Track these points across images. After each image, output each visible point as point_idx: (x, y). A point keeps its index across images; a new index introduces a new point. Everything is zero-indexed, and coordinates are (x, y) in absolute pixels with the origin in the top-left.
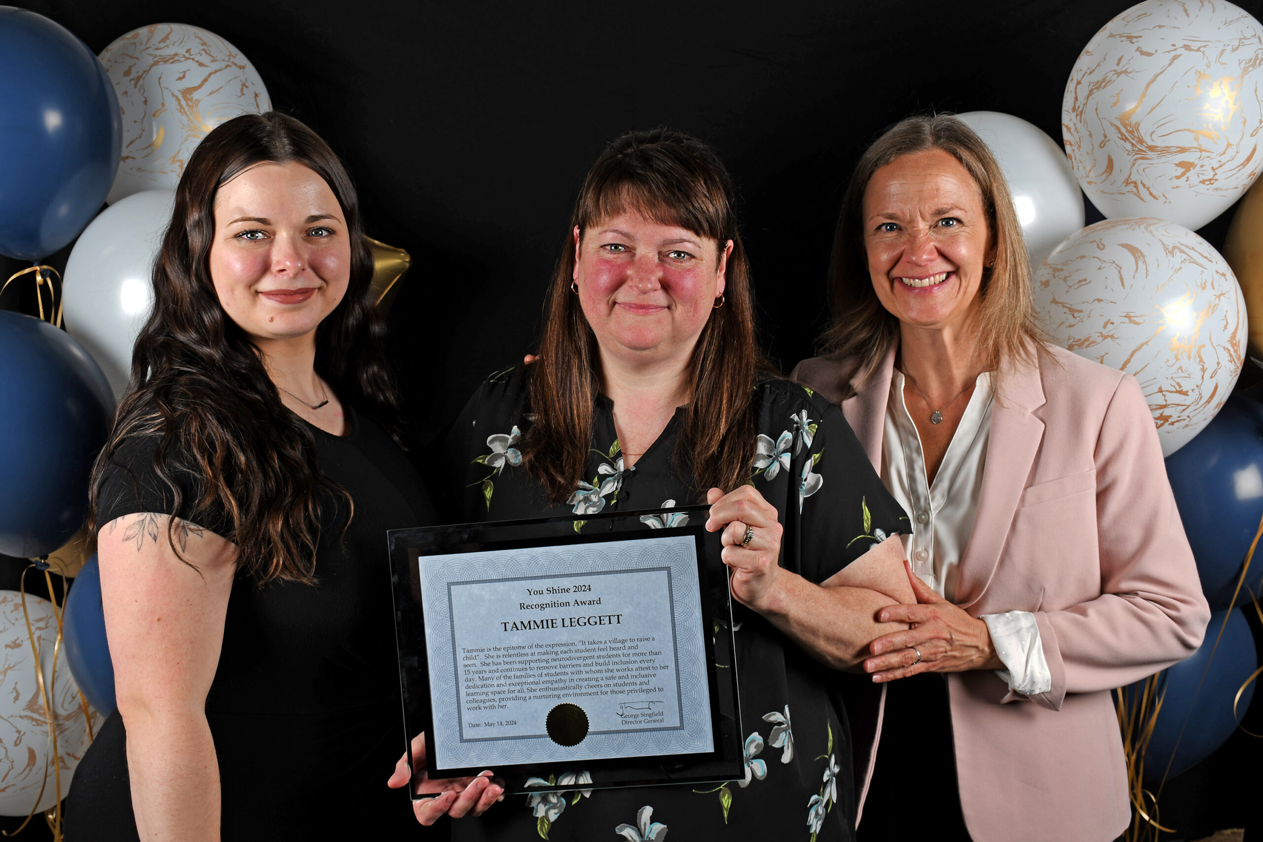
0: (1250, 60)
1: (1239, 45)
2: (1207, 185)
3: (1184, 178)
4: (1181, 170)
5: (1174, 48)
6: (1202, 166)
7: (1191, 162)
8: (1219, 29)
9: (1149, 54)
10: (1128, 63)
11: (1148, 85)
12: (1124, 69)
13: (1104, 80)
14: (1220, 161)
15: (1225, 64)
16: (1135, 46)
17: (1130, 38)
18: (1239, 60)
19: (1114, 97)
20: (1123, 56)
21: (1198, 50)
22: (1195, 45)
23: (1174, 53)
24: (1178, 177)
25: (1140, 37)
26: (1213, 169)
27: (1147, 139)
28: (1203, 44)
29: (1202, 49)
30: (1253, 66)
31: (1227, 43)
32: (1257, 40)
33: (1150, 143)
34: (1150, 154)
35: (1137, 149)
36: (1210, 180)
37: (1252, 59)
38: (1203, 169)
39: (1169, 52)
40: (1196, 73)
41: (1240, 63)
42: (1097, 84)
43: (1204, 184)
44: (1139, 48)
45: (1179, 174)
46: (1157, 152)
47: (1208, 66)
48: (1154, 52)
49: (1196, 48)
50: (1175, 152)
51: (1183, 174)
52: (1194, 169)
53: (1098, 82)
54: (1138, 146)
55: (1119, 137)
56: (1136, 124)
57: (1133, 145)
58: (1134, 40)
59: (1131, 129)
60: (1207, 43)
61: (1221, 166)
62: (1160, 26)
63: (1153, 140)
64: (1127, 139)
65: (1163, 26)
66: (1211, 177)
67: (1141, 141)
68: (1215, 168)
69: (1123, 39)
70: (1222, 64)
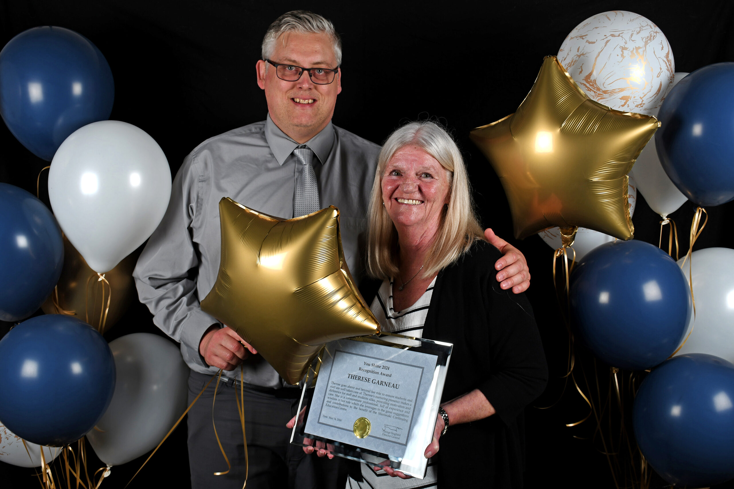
0: (648, 37)
1: (640, 30)
2: (640, 107)
3: (626, 106)
4: (623, 102)
5: (605, 37)
6: (634, 97)
7: (628, 96)
8: (628, 24)
9: (594, 43)
10: (583, 49)
11: (596, 58)
12: (581, 53)
13: (572, 62)
14: (643, 93)
15: (634, 40)
16: (585, 40)
17: (582, 37)
18: (642, 38)
19: (579, 68)
20: (579, 47)
21: (619, 36)
22: (617, 34)
23: (606, 40)
24: (623, 106)
25: (587, 35)
26: (641, 98)
27: (602, 87)
28: (621, 32)
29: (621, 35)
30: (650, 39)
31: (634, 30)
32: (649, 27)
33: (604, 89)
34: (605, 95)
35: (597, 94)
36: (641, 104)
37: (648, 36)
38: (635, 99)
39: (603, 39)
40: (620, 48)
41: (642, 39)
42: (569, 64)
43: (638, 107)
44: (587, 40)
45: (623, 104)
46: (608, 93)
47: (626, 43)
48: (596, 41)
49: (617, 35)
50: (618, 92)
51: (625, 103)
52: (630, 99)
53: (569, 63)
54: (597, 92)
55: (586, 90)
56: (594, 80)
57: (595, 92)
58: (584, 37)
59: (592, 84)
60: (623, 32)
61: (645, 96)
62: (596, 28)
63: (605, 87)
64: (591, 89)
65: (598, 27)
66: (641, 103)
67: (599, 89)
68: (642, 97)
69: (578, 38)
70: (633, 41)
